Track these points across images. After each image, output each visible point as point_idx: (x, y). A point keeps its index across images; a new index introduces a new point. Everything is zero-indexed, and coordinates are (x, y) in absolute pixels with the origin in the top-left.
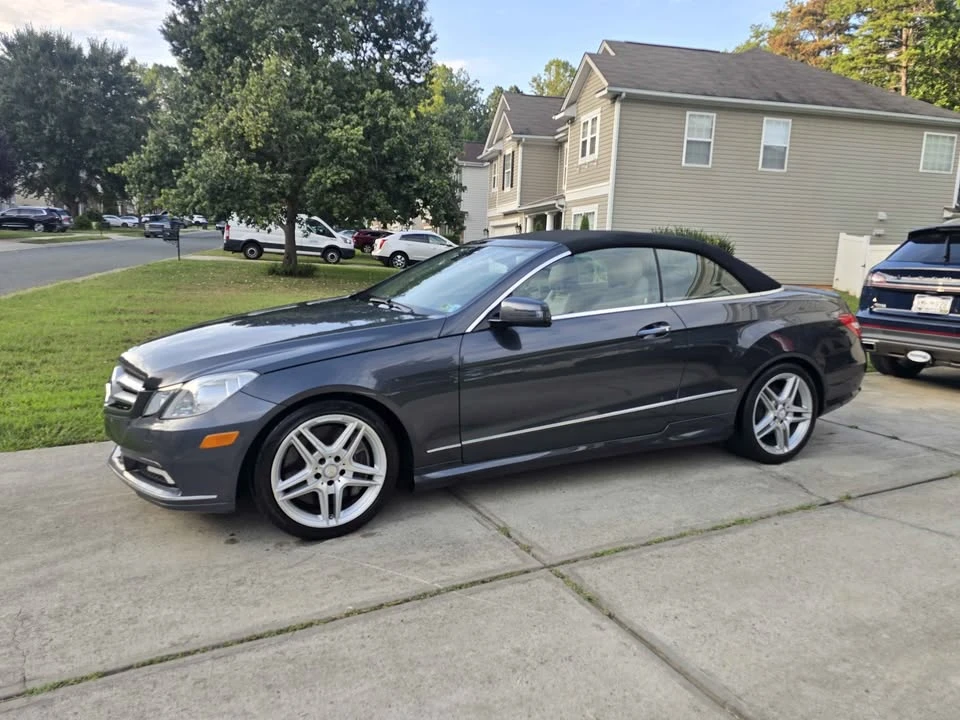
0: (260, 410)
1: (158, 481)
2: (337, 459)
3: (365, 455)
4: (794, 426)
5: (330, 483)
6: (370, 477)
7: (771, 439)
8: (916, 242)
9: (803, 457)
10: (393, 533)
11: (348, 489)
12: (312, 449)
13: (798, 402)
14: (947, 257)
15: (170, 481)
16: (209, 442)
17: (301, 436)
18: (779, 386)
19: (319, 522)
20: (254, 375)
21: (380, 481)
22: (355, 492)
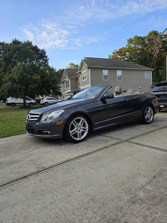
0: (67, 116)
2: (80, 126)
3: (84, 125)
4: (151, 117)
5: (79, 131)
6: (85, 129)
7: (148, 119)
8: (157, 86)
9: (153, 123)
10: (91, 140)
11: (82, 132)
12: (76, 124)
13: (151, 112)
14: (164, 88)
15: (49, 133)
16: (58, 123)
17: (74, 122)
18: (148, 109)
19: (78, 139)
20: (64, 110)
21: (87, 130)
22: (83, 133)
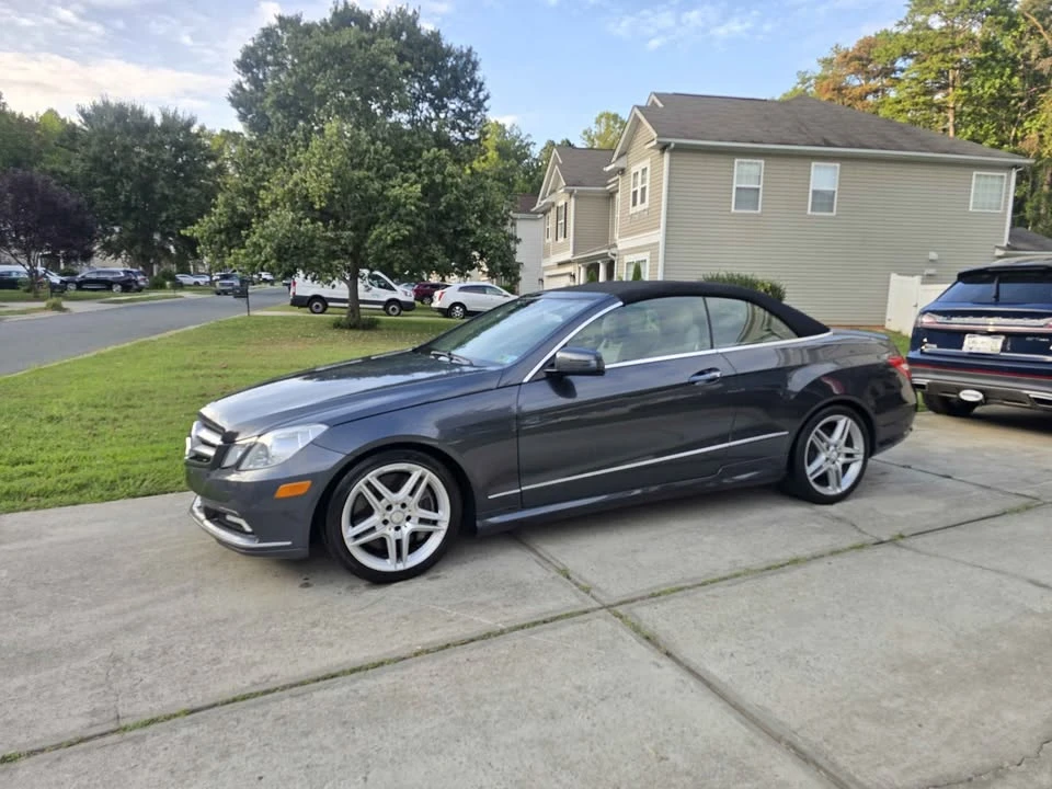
0: (331, 460)
1: (237, 529)
2: (404, 506)
3: (429, 502)
4: (846, 467)
5: (397, 528)
6: (435, 522)
7: (823, 480)
8: (965, 283)
9: (856, 497)
10: (457, 575)
11: (414, 534)
12: (379, 496)
13: (849, 443)
14: (997, 297)
15: (248, 529)
16: (283, 492)
17: (369, 484)
18: (830, 428)
19: (387, 565)
20: (324, 428)
21: (444, 526)
22: (421, 537)
